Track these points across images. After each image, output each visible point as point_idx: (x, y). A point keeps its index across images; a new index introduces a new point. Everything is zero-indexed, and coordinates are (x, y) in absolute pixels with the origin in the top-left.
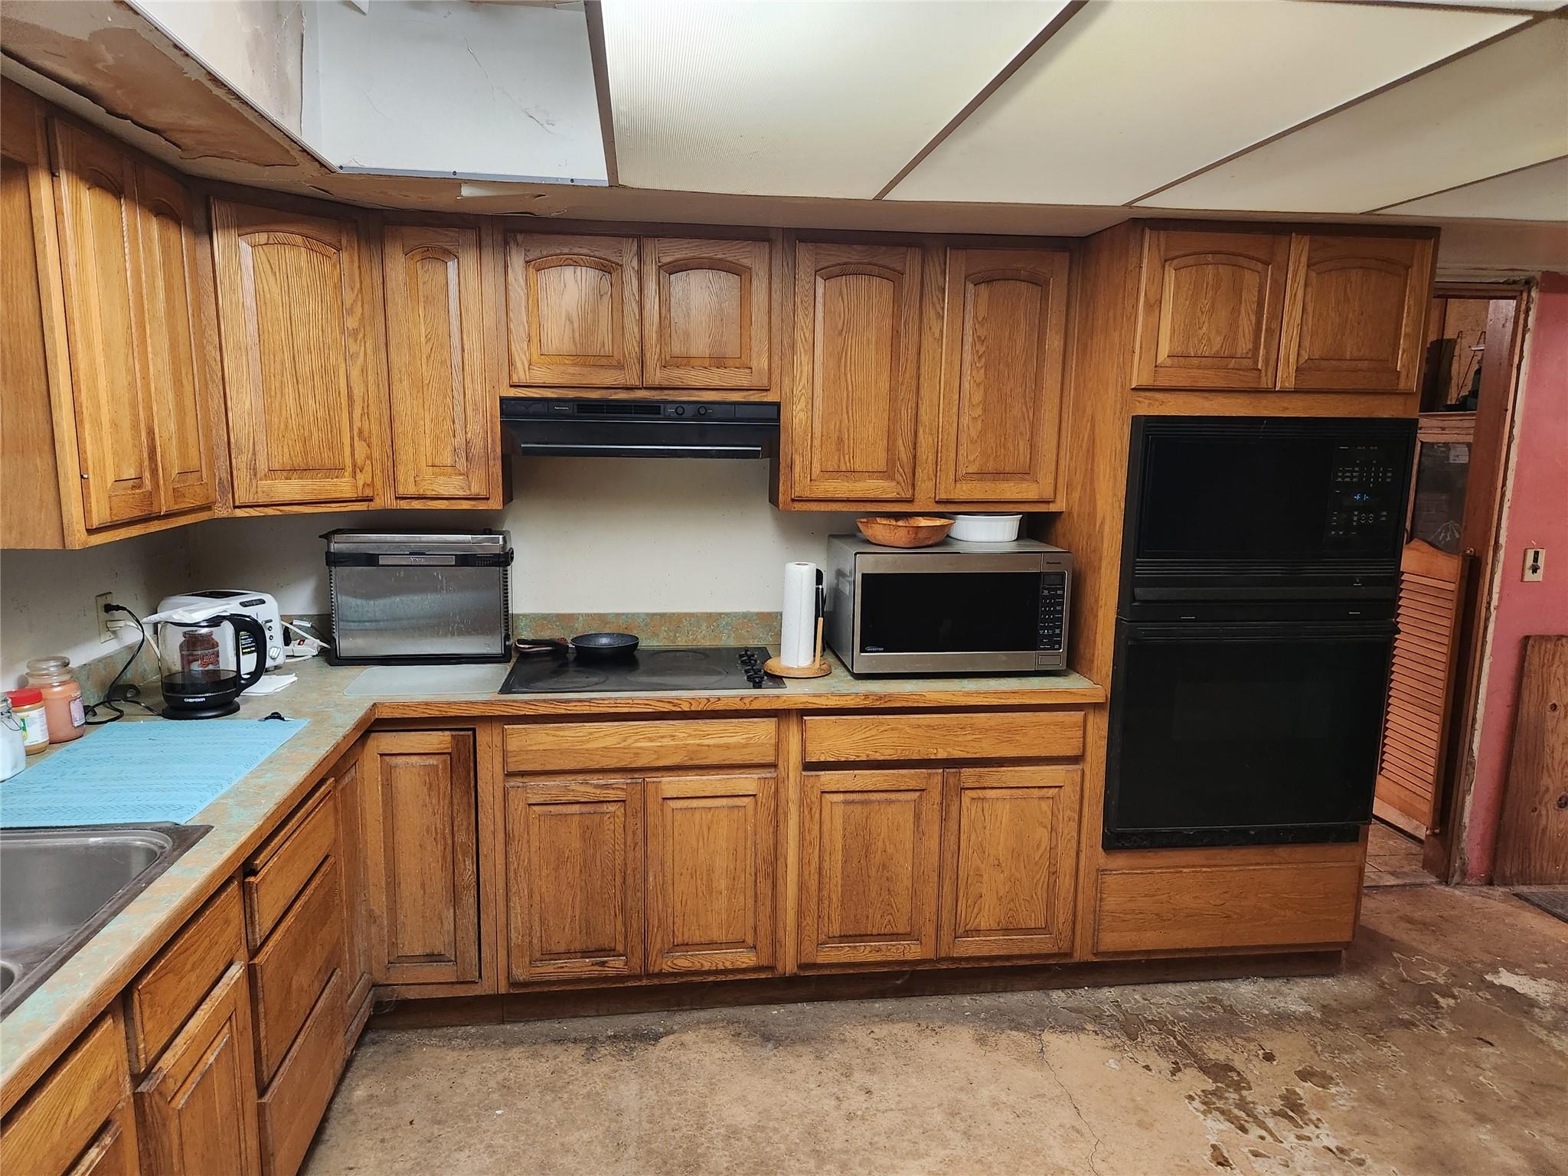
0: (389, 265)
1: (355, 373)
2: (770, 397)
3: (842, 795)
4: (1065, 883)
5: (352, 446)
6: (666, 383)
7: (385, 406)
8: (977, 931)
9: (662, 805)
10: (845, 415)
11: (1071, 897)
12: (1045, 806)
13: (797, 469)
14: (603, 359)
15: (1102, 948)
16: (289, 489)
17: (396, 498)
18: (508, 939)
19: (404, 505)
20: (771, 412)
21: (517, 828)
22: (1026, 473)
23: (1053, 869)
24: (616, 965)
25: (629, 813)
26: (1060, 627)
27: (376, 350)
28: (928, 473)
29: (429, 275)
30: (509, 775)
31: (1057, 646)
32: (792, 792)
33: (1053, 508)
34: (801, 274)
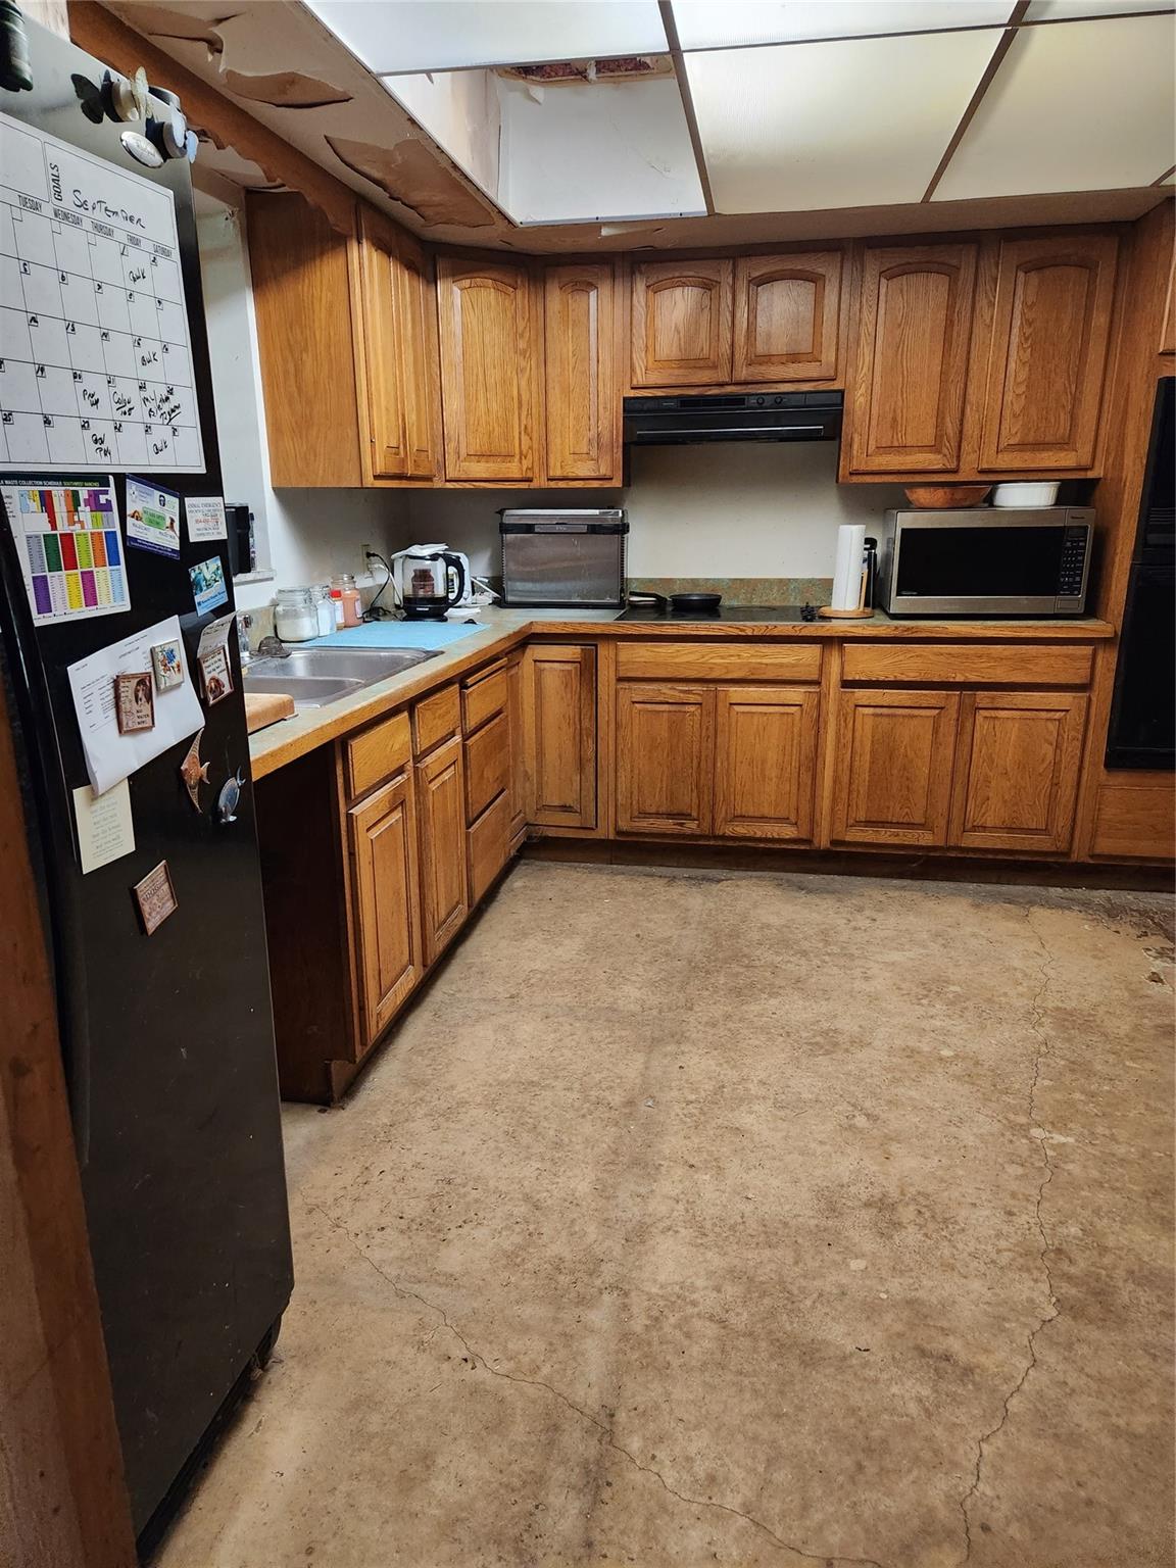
0: (548, 299)
1: (523, 383)
2: (836, 386)
3: (872, 709)
4: (1066, 793)
5: (520, 439)
6: (750, 378)
7: (543, 409)
8: (984, 828)
9: (729, 709)
10: (900, 397)
11: (1071, 806)
12: (1053, 727)
13: (855, 447)
14: (702, 362)
15: (1098, 851)
16: (479, 469)
17: (548, 480)
18: (616, 800)
19: (553, 485)
20: (836, 398)
21: (624, 719)
22: (1065, 444)
23: (1055, 781)
24: (691, 826)
25: (704, 712)
26: (1081, 575)
27: (538, 367)
28: (973, 447)
29: (576, 302)
30: (620, 680)
31: (1076, 592)
32: (831, 706)
33: (1090, 475)
34: (868, 277)
